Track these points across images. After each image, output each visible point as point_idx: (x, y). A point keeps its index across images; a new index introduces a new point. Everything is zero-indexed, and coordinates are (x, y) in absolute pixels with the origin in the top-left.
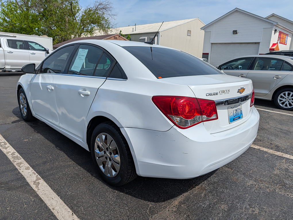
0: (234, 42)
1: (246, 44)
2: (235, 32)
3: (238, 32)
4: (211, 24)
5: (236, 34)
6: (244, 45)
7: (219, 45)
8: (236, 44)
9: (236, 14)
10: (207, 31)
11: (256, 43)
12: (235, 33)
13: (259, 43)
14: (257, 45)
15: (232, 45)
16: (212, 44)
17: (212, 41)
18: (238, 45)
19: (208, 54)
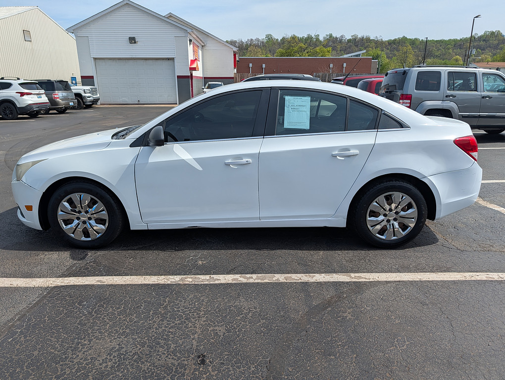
0: (134, 57)
1: (154, 61)
2: (132, 40)
3: (138, 40)
4: (85, 22)
5: (135, 43)
6: (150, 61)
7: (110, 62)
8: (139, 61)
9: (127, 9)
10: (79, 34)
11: (168, 59)
12: (133, 42)
13: (173, 59)
14: (170, 62)
15: (131, 62)
16: (95, 59)
17: (95, 54)
18: (142, 61)
19: (92, 77)
